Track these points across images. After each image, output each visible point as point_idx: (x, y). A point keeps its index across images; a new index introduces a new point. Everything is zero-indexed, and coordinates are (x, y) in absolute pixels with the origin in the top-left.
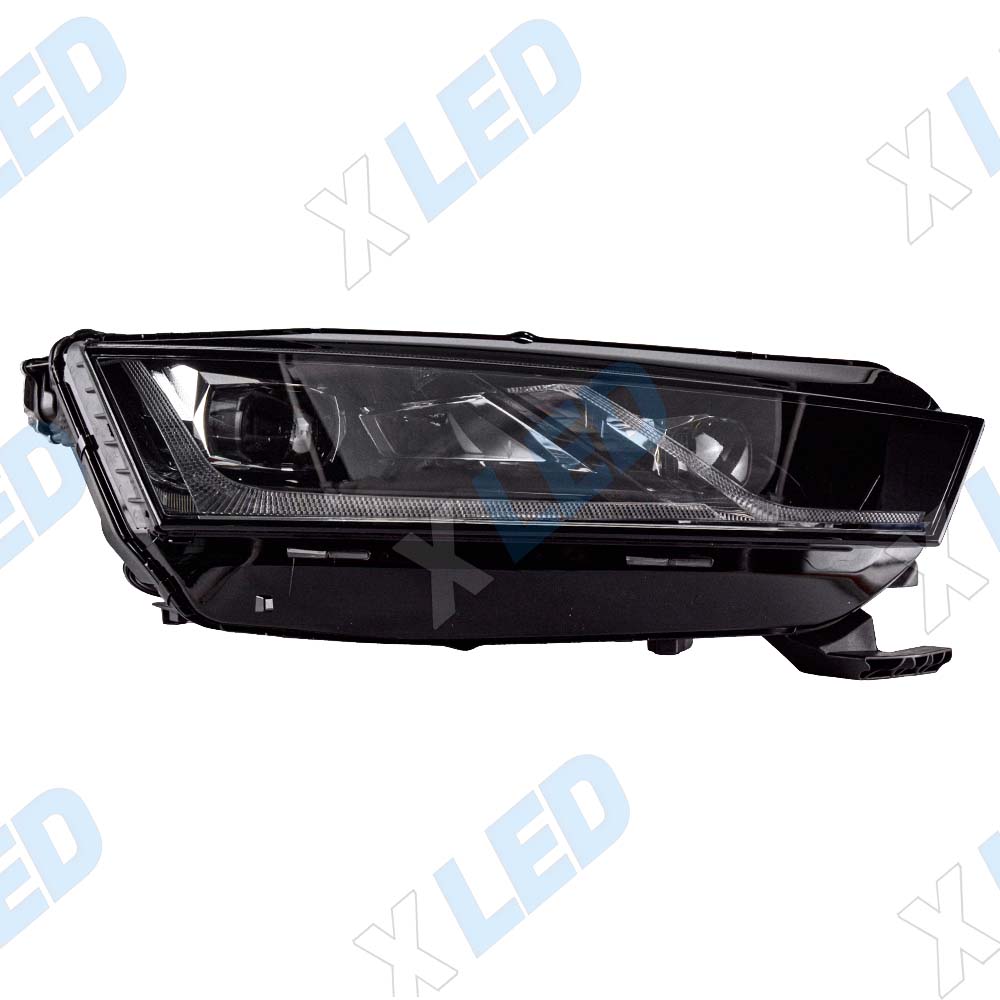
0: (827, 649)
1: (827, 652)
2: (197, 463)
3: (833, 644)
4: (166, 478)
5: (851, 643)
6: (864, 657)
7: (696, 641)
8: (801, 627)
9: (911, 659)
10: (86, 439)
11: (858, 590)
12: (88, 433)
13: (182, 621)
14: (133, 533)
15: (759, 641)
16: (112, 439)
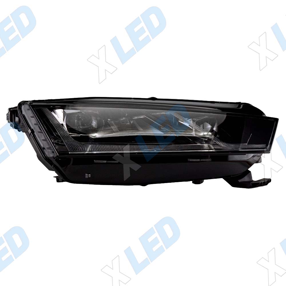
0: (240, 181)
1: (240, 182)
2: (67, 137)
3: (241, 179)
4: (57, 141)
5: (246, 179)
6: (250, 183)
7: (205, 180)
8: (232, 175)
9: (262, 182)
10: (31, 130)
11: (248, 165)
12: (31, 128)
13: (63, 181)
14: (48, 157)
15: (222, 180)
16: (40, 131)
